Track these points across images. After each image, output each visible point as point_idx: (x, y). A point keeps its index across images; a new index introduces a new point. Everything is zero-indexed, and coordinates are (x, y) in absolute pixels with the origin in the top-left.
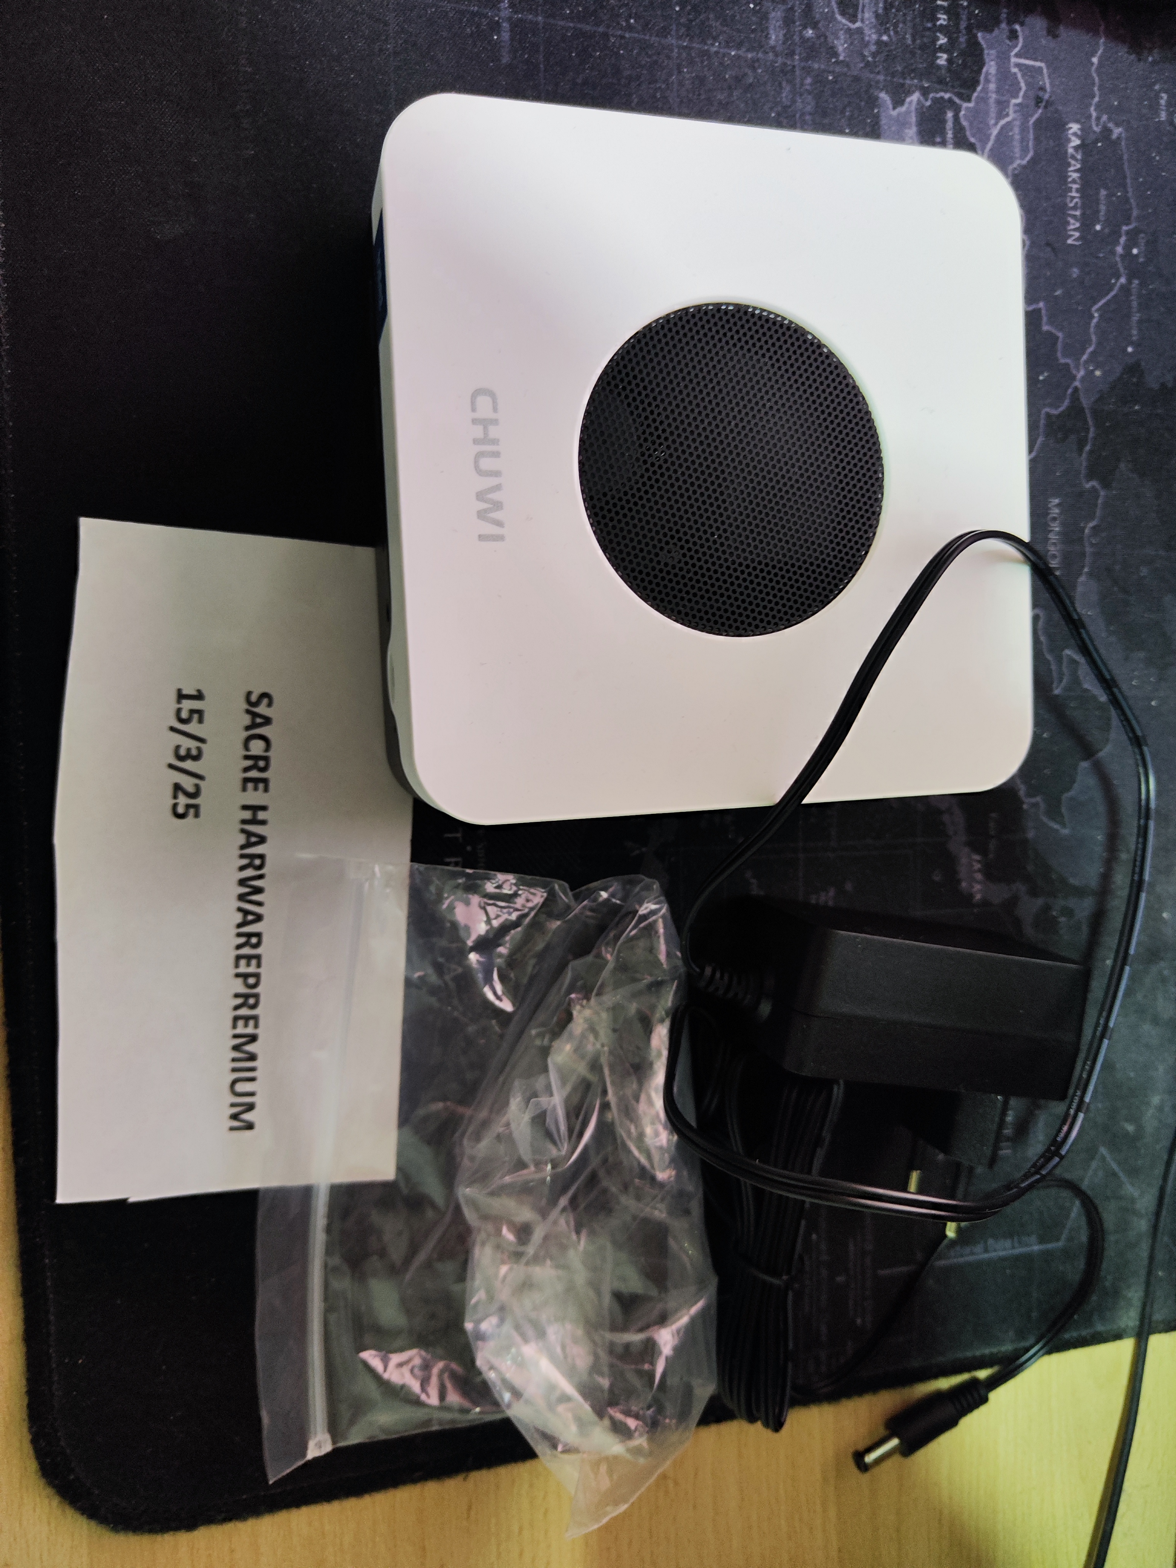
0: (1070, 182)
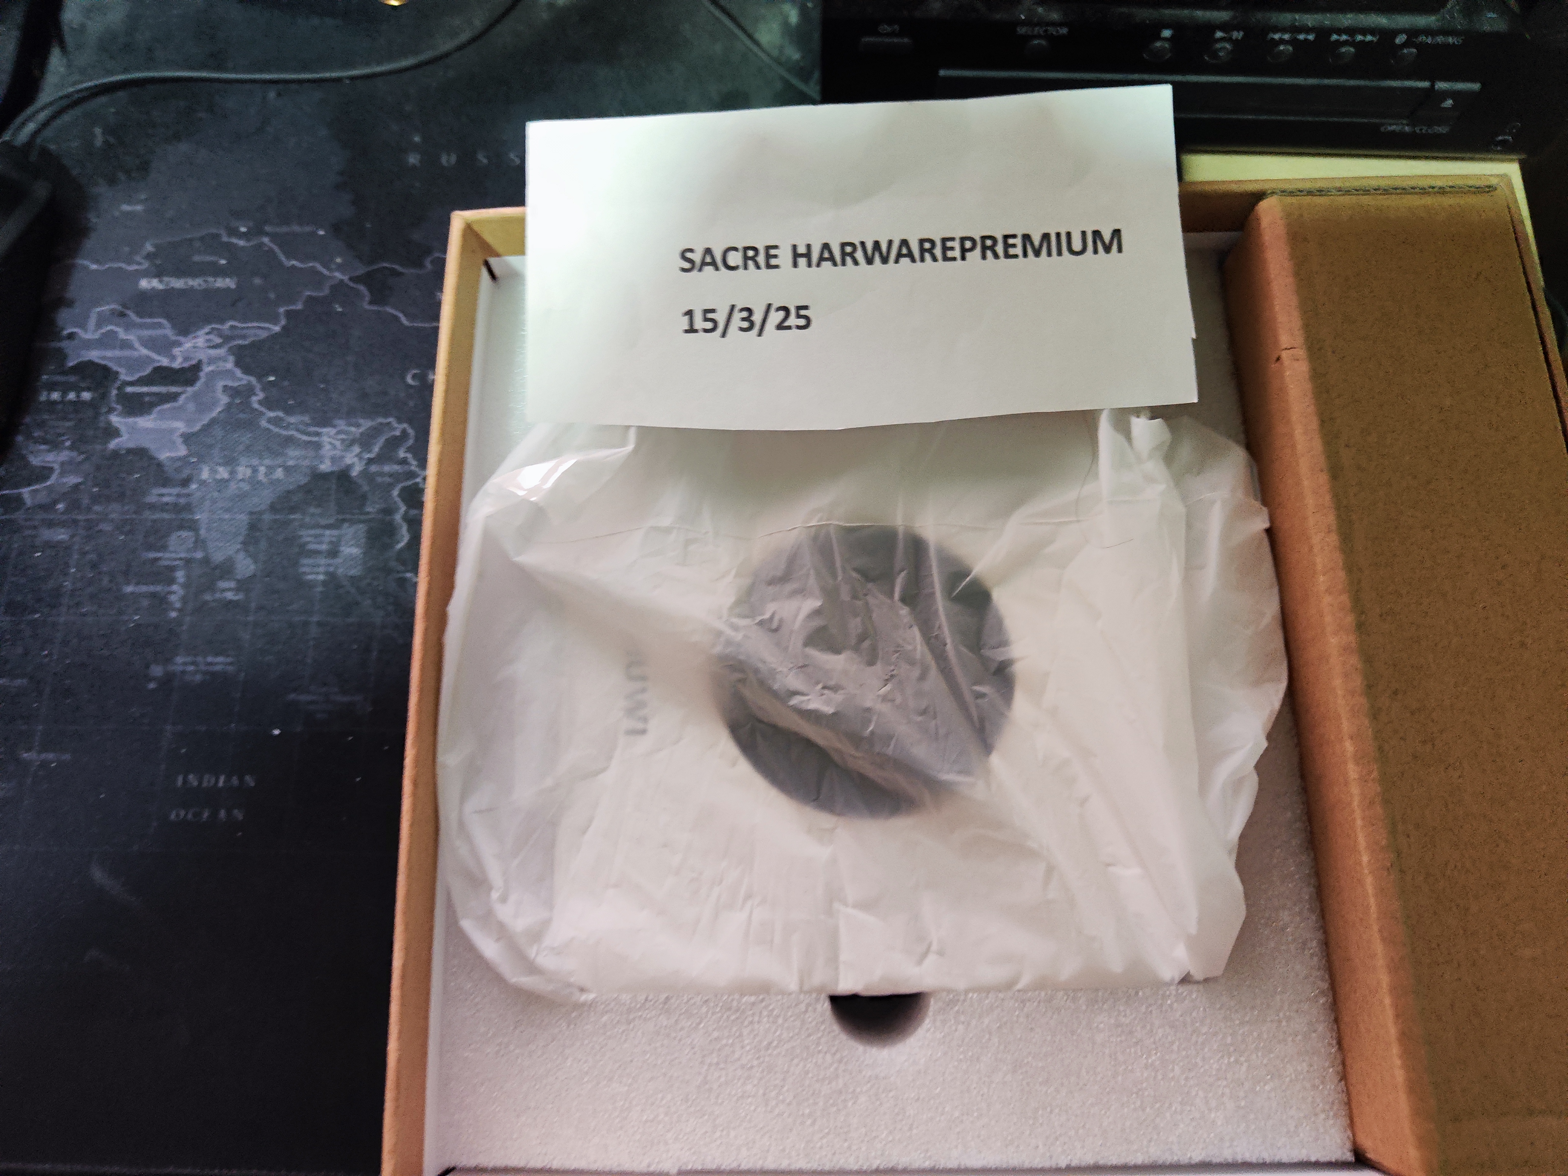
0: (187, 285)
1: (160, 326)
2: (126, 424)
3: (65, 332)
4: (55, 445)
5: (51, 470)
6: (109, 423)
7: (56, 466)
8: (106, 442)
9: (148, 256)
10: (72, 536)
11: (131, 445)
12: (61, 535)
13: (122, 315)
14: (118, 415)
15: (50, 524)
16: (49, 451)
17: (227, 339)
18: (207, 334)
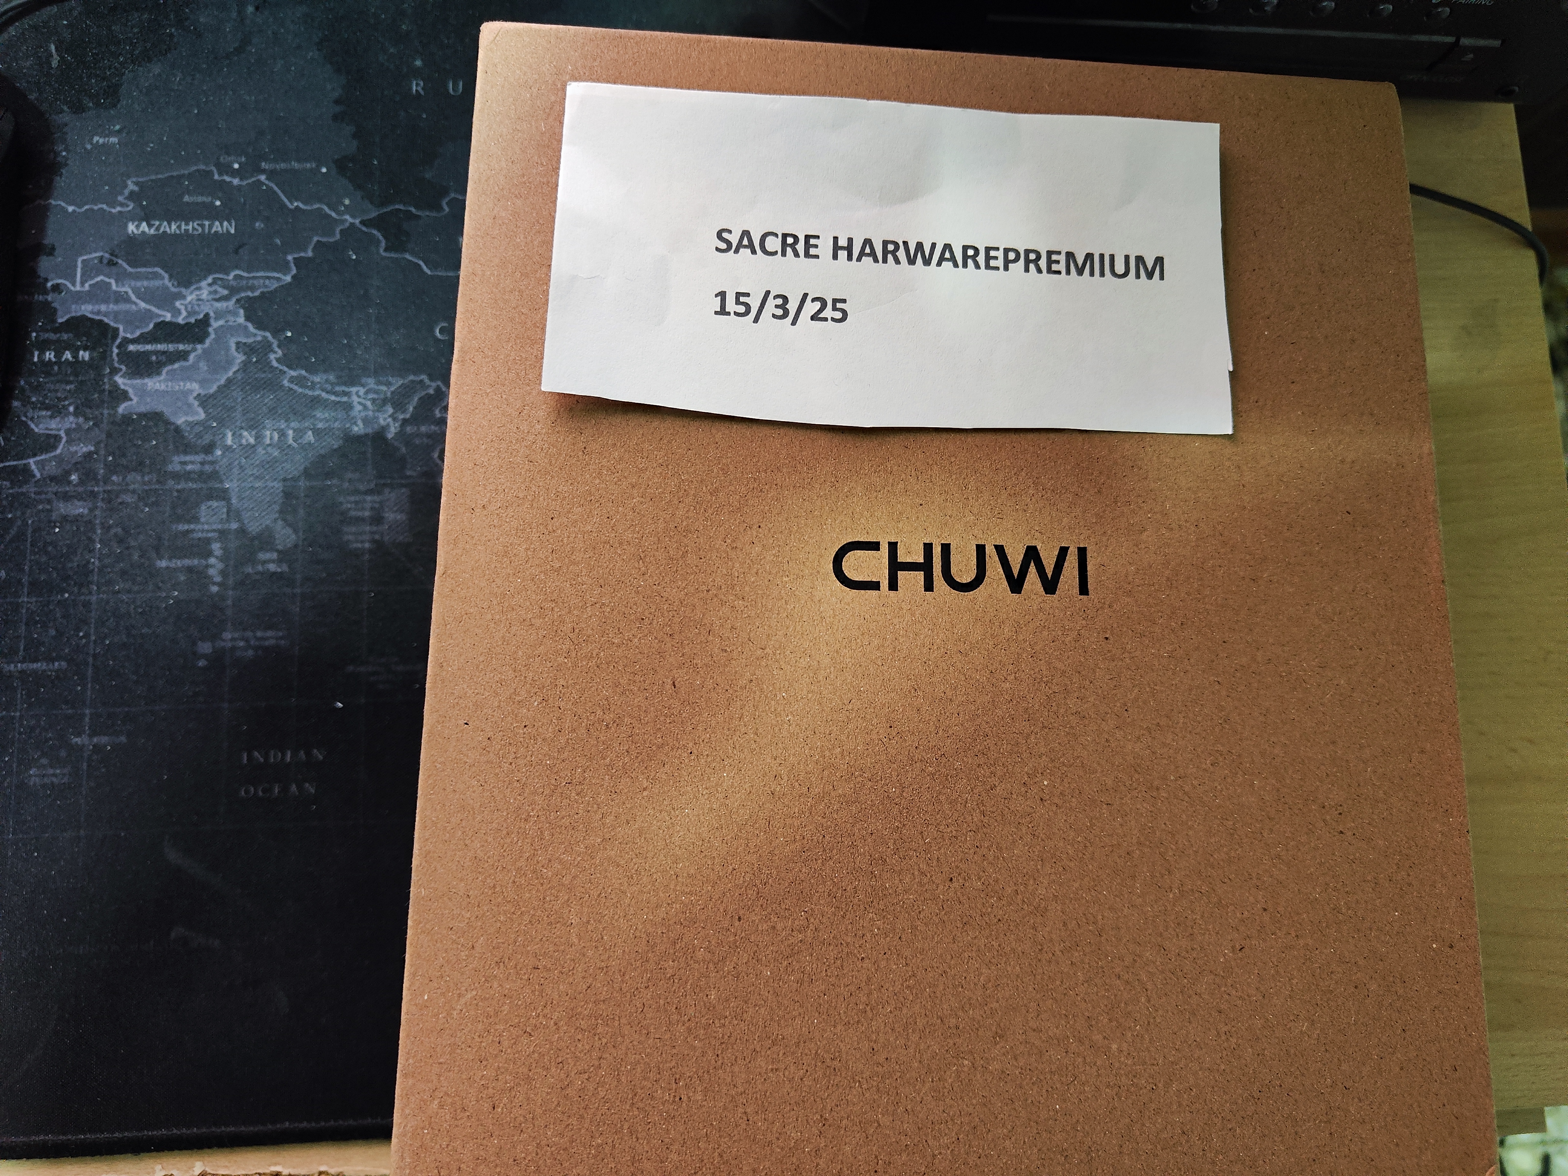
0: (180, 230)
1: (156, 276)
2: (133, 387)
3: (49, 284)
4: (58, 411)
5: (57, 438)
6: (116, 386)
7: (62, 433)
8: (115, 408)
9: (132, 196)
10: (91, 510)
11: (143, 409)
12: (79, 509)
13: (111, 263)
14: (123, 376)
15: (66, 497)
16: (52, 417)
17: (233, 291)
18: (210, 285)
